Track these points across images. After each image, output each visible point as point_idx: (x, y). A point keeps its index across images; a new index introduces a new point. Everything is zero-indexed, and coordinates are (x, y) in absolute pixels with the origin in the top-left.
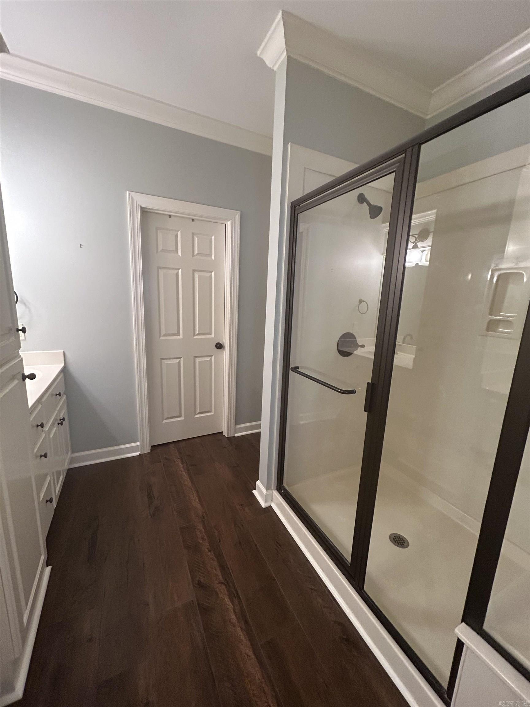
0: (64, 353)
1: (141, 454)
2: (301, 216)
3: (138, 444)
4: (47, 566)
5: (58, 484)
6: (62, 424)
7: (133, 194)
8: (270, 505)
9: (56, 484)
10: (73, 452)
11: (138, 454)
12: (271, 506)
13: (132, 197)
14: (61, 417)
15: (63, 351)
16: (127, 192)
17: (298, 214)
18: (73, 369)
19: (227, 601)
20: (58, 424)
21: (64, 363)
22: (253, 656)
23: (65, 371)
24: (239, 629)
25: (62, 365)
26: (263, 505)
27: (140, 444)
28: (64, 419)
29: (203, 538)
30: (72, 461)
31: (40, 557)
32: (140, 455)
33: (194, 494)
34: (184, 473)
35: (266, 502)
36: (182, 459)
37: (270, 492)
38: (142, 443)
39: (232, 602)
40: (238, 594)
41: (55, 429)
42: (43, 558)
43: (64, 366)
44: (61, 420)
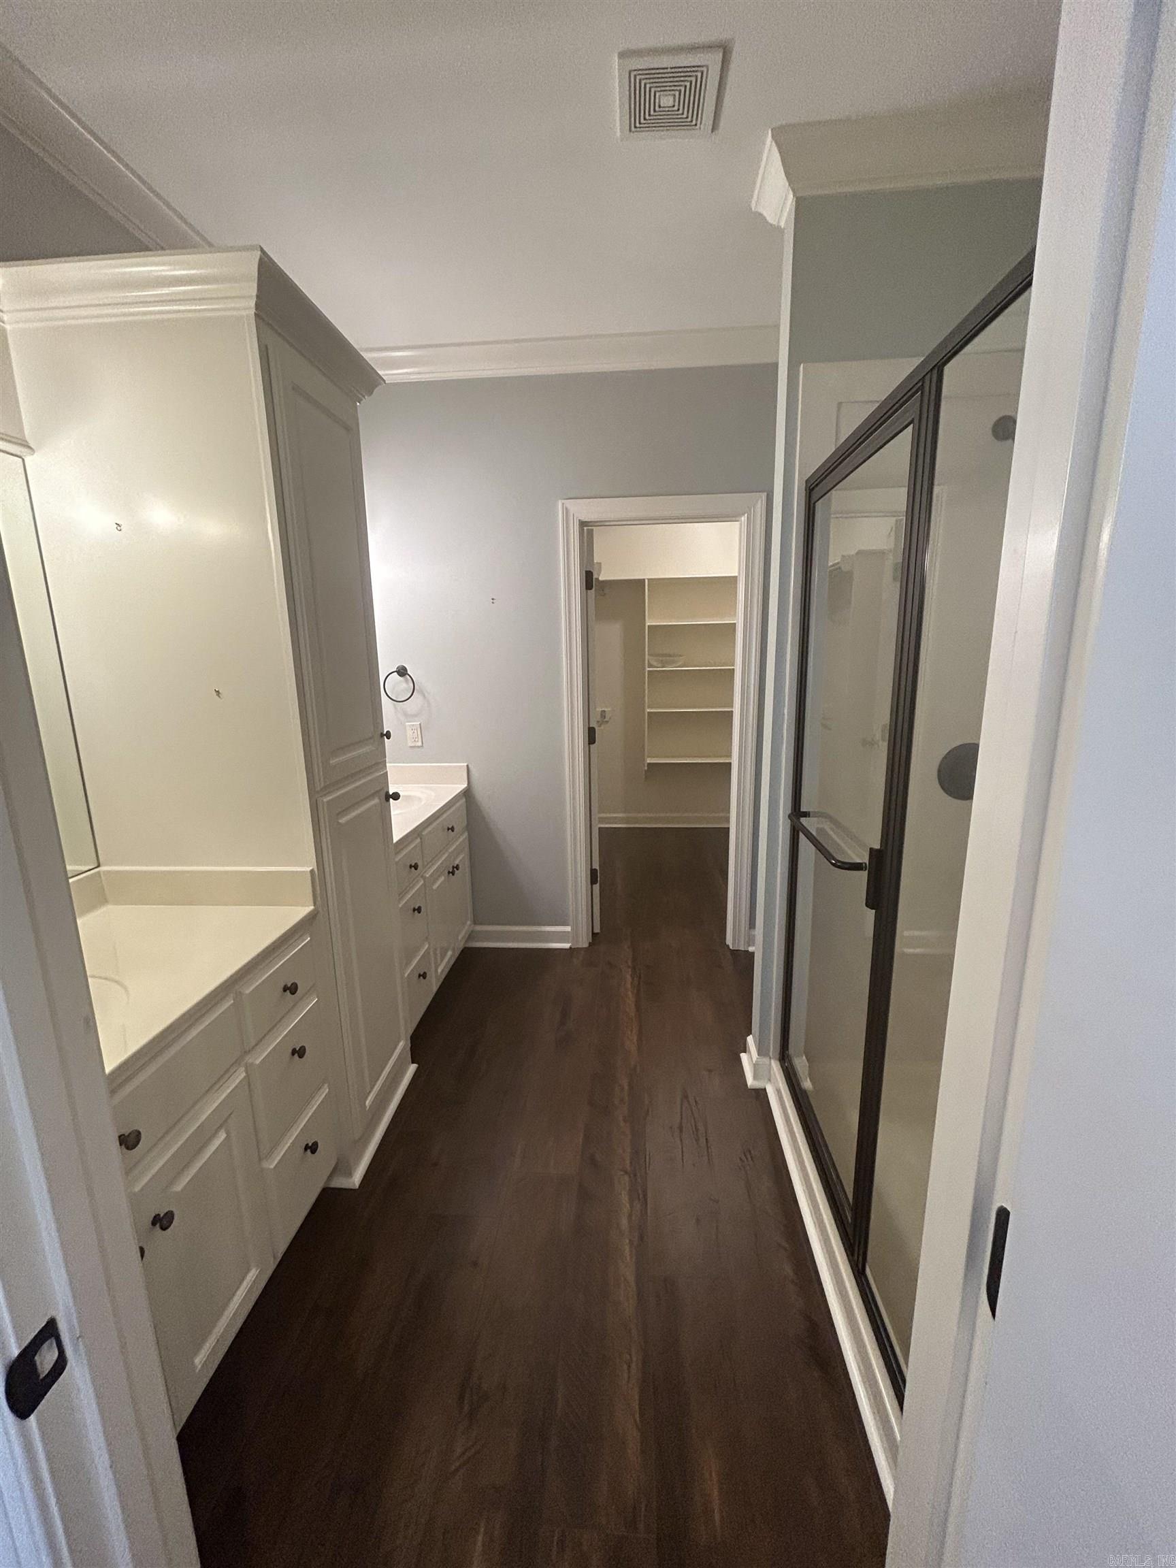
0: (467, 766)
1: (573, 947)
2: (819, 505)
3: (568, 929)
4: (413, 1063)
5: (442, 961)
6: (453, 873)
7: (568, 503)
8: (763, 1088)
9: (439, 961)
10: (475, 922)
11: (567, 946)
12: (765, 1089)
13: (566, 509)
14: (457, 862)
15: (466, 764)
16: (560, 501)
17: (814, 503)
18: (480, 793)
19: (625, 1198)
20: (449, 872)
21: (467, 783)
22: (633, 1284)
23: (467, 794)
24: (628, 1241)
25: (465, 785)
26: (750, 1081)
27: (572, 929)
28: (457, 867)
29: (622, 1100)
30: (471, 936)
31: (399, 1042)
32: (571, 948)
33: (634, 1032)
34: (630, 993)
35: (755, 1077)
36: (634, 968)
37: (766, 1060)
38: (575, 929)
39: (631, 1201)
40: (645, 1196)
41: (442, 878)
42: (403, 1045)
43: (466, 787)
44: (453, 867)
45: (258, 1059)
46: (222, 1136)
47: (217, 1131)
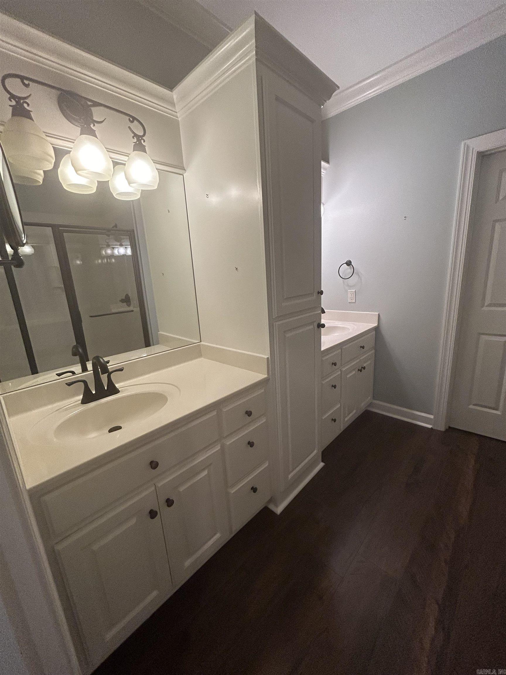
1: (434, 428)
3: (432, 417)
4: (322, 461)
6: (361, 371)
7: (471, 141)
9: (347, 415)
10: (374, 399)
11: (430, 426)
13: (468, 146)
14: (365, 365)
15: (378, 313)
20: (359, 370)
21: (377, 323)
27: (434, 418)
28: (364, 368)
31: (315, 450)
32: (432, 429)
38: (436, 418)
41: (354, 372)
42: (316, 452)
43: (377, 326)
44: (362, 368)
45: (229, 442)
46: (205, 473)
47: (204, 470)
